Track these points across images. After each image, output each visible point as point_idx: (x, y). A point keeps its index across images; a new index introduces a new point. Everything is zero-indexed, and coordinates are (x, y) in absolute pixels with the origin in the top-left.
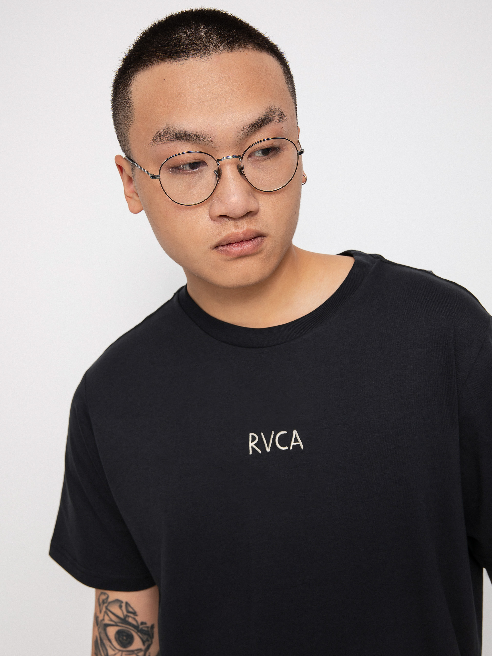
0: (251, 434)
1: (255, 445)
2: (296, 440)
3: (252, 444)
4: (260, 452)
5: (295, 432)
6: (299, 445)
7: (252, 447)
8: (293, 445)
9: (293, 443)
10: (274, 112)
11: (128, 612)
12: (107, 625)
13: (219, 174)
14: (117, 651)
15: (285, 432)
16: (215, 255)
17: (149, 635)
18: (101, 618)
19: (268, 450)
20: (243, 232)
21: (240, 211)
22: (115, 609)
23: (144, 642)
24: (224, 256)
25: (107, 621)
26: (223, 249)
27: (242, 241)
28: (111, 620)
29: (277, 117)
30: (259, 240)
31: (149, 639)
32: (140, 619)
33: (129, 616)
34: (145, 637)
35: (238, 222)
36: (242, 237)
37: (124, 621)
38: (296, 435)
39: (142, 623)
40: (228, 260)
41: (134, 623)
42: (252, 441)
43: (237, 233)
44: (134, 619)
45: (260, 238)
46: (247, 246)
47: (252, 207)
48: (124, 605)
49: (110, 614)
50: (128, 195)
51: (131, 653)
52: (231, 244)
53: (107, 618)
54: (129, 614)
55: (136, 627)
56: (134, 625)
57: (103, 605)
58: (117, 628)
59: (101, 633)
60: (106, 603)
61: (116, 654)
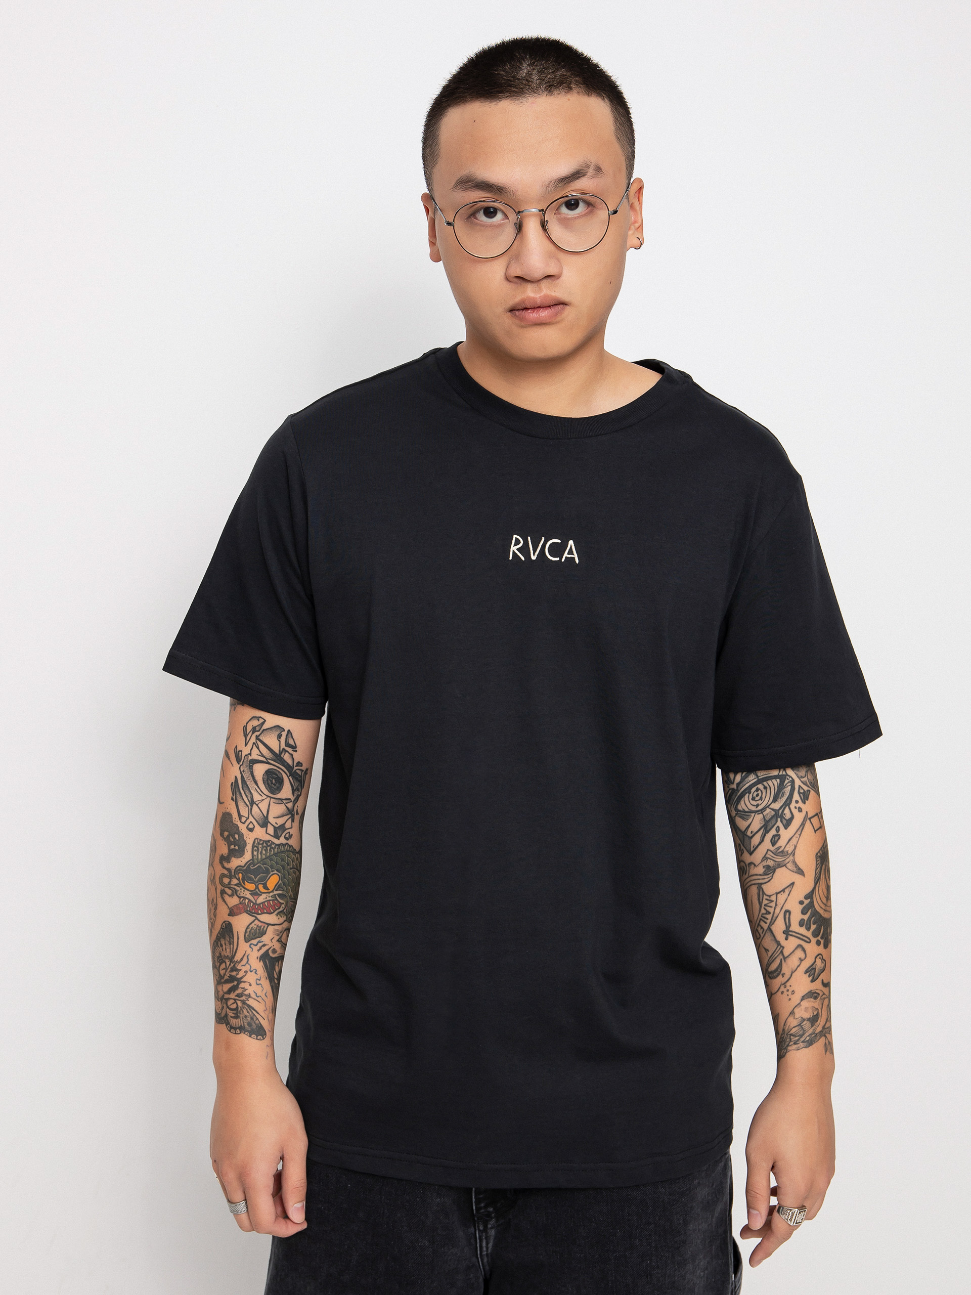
0: (515, 536)
1: (517, 549)
2: (571, 552)
3: (514, 548)
4: (523, 559)
5: (571, 543)
6: (574, 558)
7: (513, 551)
8: (566, 557)
9: (566, 555)
10: (588, 166)
11: (288, 745)
12: (254, 762)
13: (519, 227)
14: (265, 797)
15: (559, 541)
16: (508, 319)
17: (300, 781)
18: (246, 751)
19: (534, 558)
20: (540, 297)
21: (538, 274)
22: (272, 741)
23: (293, 791)
24: (517, 322)
25: (255, 755)
26: (518, 313)
27: (539, 307)
28: (262, 755)
29: (591, 172)
30: (559, 308)
32: (298, 756)
33: (286, 752)
34: (296, 784)
35: (535, 285)
36: (538, 302)
37: (278, 757)
38: (571, 546)
39: (298, 763)
40: (522, 327)
41: (290, 762)
42: (514, 546)
43: (534, 298)
44: (291, 756)
45: (562, 306)
46: (544, 314)
47: (552, 270)
48: (284, 734)
49: (261, 746)
50: (432, 240)
51: (280, 802)
52: (526, 309)
53: (255, 751)
54: (287, 749)
55: (289, 768)
56: (288, 764)
57: (253, 733)
58: (267, 767)
59: (243, 771)
60: (259, 731)
61: (263, 800)
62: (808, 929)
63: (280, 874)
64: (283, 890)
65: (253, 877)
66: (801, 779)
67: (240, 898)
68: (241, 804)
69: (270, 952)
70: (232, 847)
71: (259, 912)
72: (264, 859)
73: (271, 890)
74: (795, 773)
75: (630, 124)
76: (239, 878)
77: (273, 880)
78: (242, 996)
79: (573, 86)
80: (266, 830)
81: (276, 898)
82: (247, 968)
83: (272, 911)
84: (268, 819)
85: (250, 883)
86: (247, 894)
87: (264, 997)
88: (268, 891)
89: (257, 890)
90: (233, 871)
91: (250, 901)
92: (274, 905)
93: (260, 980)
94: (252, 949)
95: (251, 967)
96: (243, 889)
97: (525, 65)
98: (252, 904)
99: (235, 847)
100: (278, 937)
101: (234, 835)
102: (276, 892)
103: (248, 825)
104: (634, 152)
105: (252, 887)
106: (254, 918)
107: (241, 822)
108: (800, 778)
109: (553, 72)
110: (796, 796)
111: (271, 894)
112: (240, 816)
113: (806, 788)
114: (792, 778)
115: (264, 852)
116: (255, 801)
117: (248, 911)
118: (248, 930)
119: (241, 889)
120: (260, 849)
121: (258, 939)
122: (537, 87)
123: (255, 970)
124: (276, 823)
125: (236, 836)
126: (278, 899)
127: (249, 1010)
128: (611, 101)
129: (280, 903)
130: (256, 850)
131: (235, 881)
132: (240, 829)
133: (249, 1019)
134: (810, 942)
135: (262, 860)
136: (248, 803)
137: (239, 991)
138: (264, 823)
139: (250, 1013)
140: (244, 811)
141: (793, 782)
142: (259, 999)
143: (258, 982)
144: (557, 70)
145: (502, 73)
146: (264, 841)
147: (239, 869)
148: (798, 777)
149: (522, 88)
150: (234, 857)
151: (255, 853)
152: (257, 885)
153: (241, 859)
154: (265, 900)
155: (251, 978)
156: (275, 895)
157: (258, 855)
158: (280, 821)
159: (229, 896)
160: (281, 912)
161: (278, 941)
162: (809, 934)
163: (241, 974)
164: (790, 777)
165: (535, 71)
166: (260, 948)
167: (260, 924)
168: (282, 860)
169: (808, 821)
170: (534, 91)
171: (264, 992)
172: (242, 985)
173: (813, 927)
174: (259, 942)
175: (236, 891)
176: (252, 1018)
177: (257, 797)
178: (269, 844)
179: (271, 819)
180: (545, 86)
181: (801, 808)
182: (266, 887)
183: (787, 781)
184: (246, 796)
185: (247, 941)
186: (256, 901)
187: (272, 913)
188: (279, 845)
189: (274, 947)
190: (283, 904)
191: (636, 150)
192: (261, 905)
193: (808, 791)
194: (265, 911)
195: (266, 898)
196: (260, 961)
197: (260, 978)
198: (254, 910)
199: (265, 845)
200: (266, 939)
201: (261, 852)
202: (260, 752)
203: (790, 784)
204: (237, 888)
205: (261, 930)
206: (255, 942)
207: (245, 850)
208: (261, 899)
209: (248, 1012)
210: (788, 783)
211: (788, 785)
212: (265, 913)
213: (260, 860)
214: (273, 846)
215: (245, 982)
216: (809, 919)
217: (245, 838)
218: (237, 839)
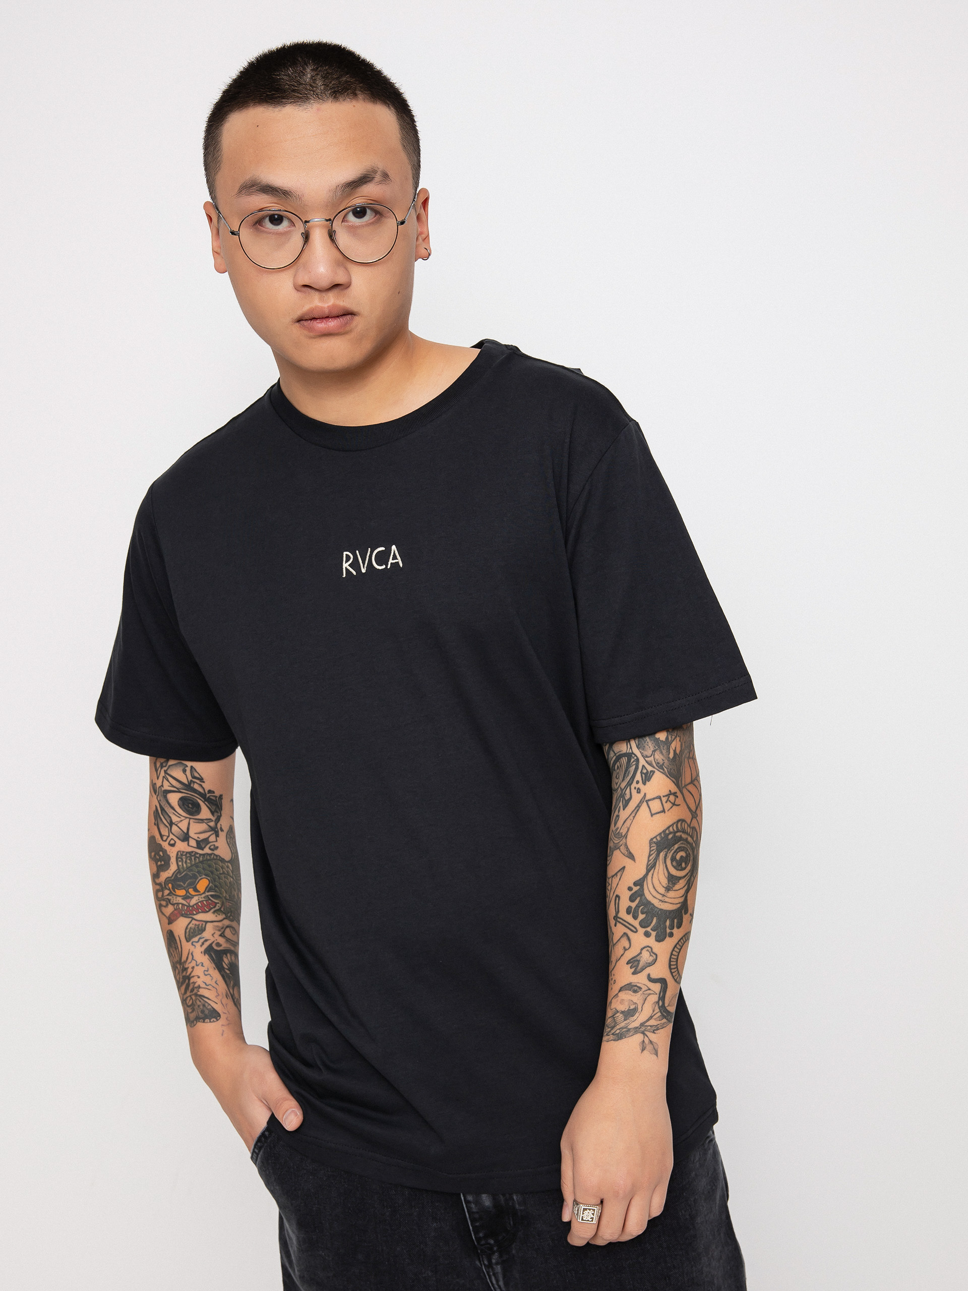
0: (345, 553)
1: (349, 565)
2: (395, 558)
3: (345, 565)
4: (354, 573)
5: (394, 547)
6: (398, 563)
7: (346, 568)
8: (391, 563)
9: (391, 561)
10: (375, 171)
11: (194, 777)
12: (167, 792)
13: (306, 238)
14: (183, 818)
15: (383, 549)
16: (296, 330)
17: (216, 805)
18: (159, 784)
19: (364, 571)
20: (328, 307)
21: (325, 283)
22: (179, 774)
23: (213, 813)
24: (306, 332)
25: (166, 787)
26: (306, 323)
27: (327, 317)
28: (173, 786)
29: (378, 177)
30: (348, 318)
31: (217, 810)
32: (207, 786)
33: (194, 782)
34: (213, 808)
35: (324, 294)
36: (327, 312)
37: (188, 787)
38: (394, 551)
39: (210, 791)
40: (311, 338)
41: (201, 790)
42: (346, 562)
43: (322, 307)
44: (201, 785)
45: (350, 316)
46: (332, 324)
47: (341, 278)
48: (188, 769)
49: (170, 779)
50: (215, 250)
51: (200, 821)
52: (314, 319)
53: (166, 784)
54: (194, 780)
55: (203, 795)
56: (200, 792)
57: (161, 769)
58: (180, 795)
59: (160, 800)
60: (166, 766)
61: (181, 821)
62: (635, 917)
63: (209, 878)
64: (216, 892)
65: (182, 883)
66: (646, 759)
67: (173, 905)
68: (162, 827)
69: (214, 946)
70: (159, 863)
71: (195, 913)
72: (189, 867)
73: (202, 892)
74: (640, 752)
75: (415, 132)
76: (169, 888)
77: (203, 884)
78: (194, 990)
79: (358, 92)
80: (188, 843)
81: (209, 898)
82: (193, 964)
83: (208, 910)
84: (189, 835)
85: (180, 890)
86: (180, 900)
87: (214, 985)
88: (199, 893)
89: (188, 894)
90: (163, 884)
91: (183, 905)
92: (208, 905)
93: (207, 971)
94: (195, 946)
95: (196, 962)
96: (175, 897)
97: (308, 70)
98: (186, 907)
99: (161, 862)
100: (220, 933)
101: (159, 854)
102: (207, 894)
103: (169, 842)
104: (420, 161)
105: (182, 892)
106: (191, 919)
107: (162, 840)
108: (644, 757)
109: (337, 78)
110: (638, 777)
111: (203, 895)
112: (161, 836)
113: (650, 768)
114: (637, 757)
115: (188, 861)
116: (174, 821)
117: (183, 914)
118: (188, 931)
119: (173, 897)
120: (184, 860)
121: (199, 937)
122: (321, 93)
123: (201, 964)
124: (198, 838)
125: (161, 853)
126: (212, 899)
127: (200, 999)
128: (396, 108)
129: (214, 902)
130: (180, 861)
131: (167, 892)
132: (163, 847)
133: (201, 1007)
134: (636, 932)
135: (188, 868)
136: (168, 825)
137: (191, 987)
138: (186, 837)
139: (202, 1001)
140: (165, 832)
141: (637, 760)
142: (209, 987)
143: (206, 973)
144: (341, 76)
145: (285, 77)
146: (187, 853)
147: (168, 880)
148: (642, 756)
149: (306, 94)
150: (162, 871)
151: (180, 863)
152: (187, 890)
153: (168, 871)
154: (198, 901)
155: (198, 971)
156: (207, 896)
157: (183, 865)
158: (203, 836)
159: (165, 907)
160: (218, 910)
161: (220, 935)
162: (636, 923)
163: (190, 970)
164: (636, 755)
165: (319, 76)
166: (203, 944)
167: (197, 923)
168: (210, 866)
169: (645, 803)
170: (319, 97)
171: (214, 980)
172: (192, 980)
173: (641, 917)
174: (200, 938)
175: (169, 900)
176: (204, 1006)
177: (175, 819)
178: (193, 854)
179: (191, 834)
180: (329, 92)
181: (640, 790)
182: (196, 890)
183: (632, 760)
184: (166, 820)
185: (188, 940)
186: (189, 904)
187: (207, 912)
188: (204, 855)
189: (217, 941)
190: (218, 903)
191: (421, 160)
192: (195, 906)
193: (651, 771)
194: (200, 911)
195: (199, 900)
196: (205, 955)
197: (208, 969)
198: (188, 912)
199: (188, 855)
200: (207, 934)
201: (186, 862)
202: (170, 783)
203: (635, 763)
204: (170, 897)
205: (200, 928)
206: (196, 939)
207: (171, 862)
208: (194, 901)
209: (200, 1001)
210: (633, 762)
211: (633, 764)
212: (201, 912)
213: (185, 869)
214: (198, 856)
215: (193, 977)
216: (638, 906)
217: (168, 853)
218: (162, 855)
